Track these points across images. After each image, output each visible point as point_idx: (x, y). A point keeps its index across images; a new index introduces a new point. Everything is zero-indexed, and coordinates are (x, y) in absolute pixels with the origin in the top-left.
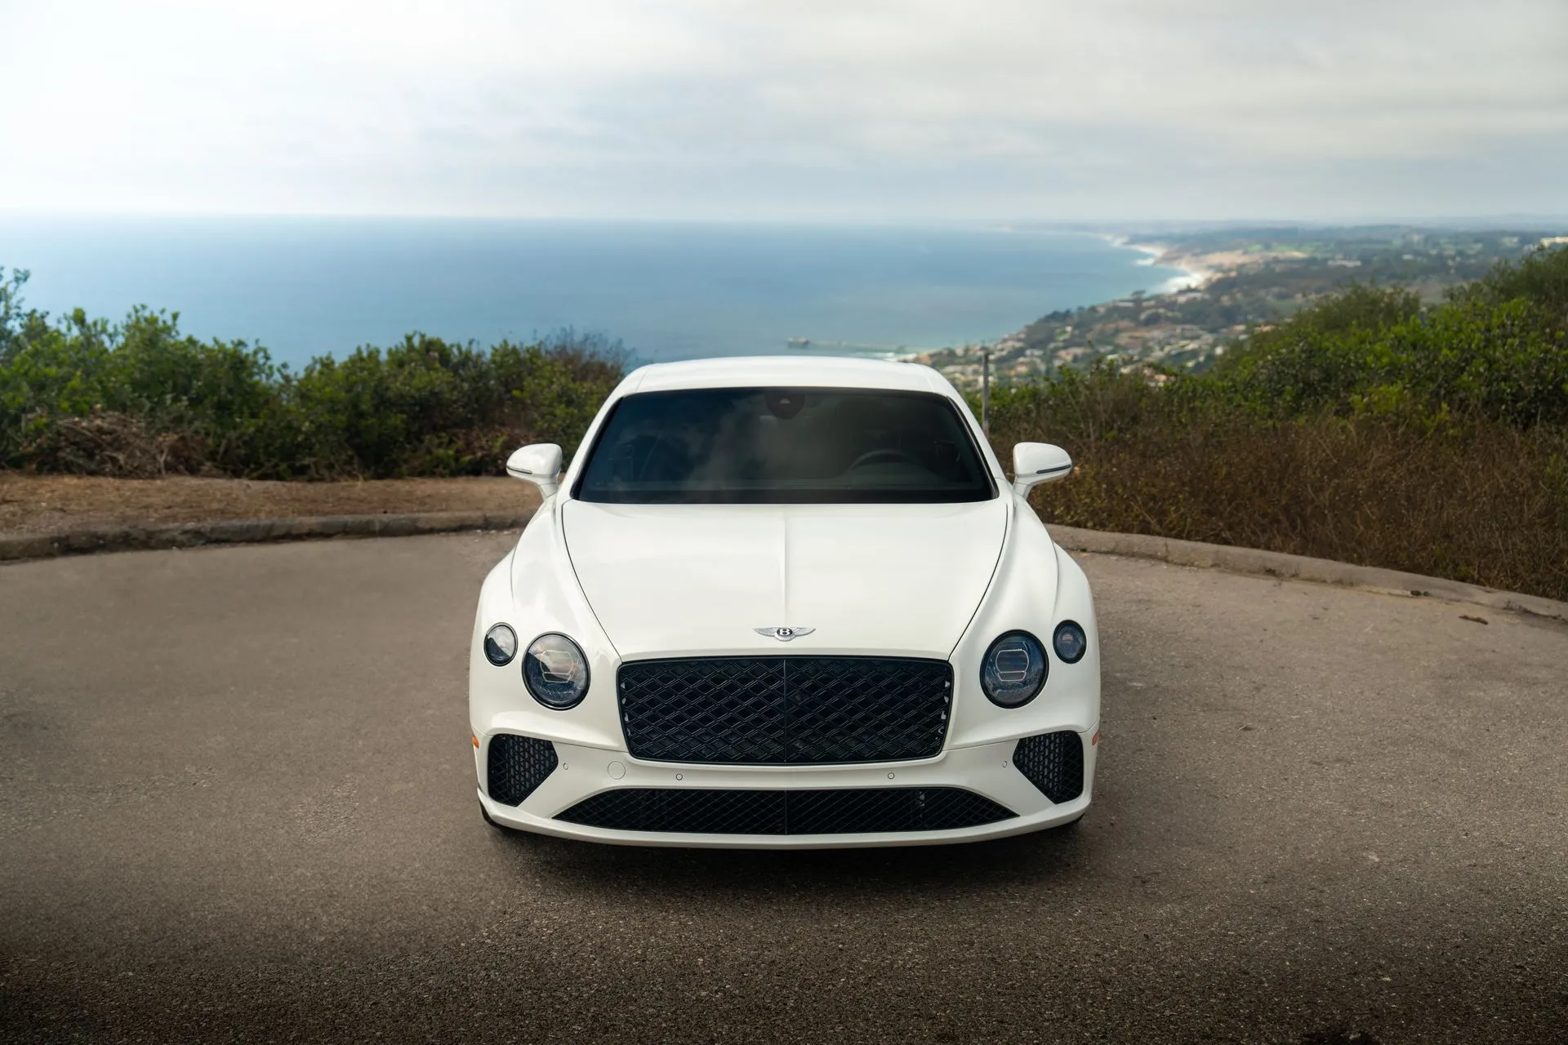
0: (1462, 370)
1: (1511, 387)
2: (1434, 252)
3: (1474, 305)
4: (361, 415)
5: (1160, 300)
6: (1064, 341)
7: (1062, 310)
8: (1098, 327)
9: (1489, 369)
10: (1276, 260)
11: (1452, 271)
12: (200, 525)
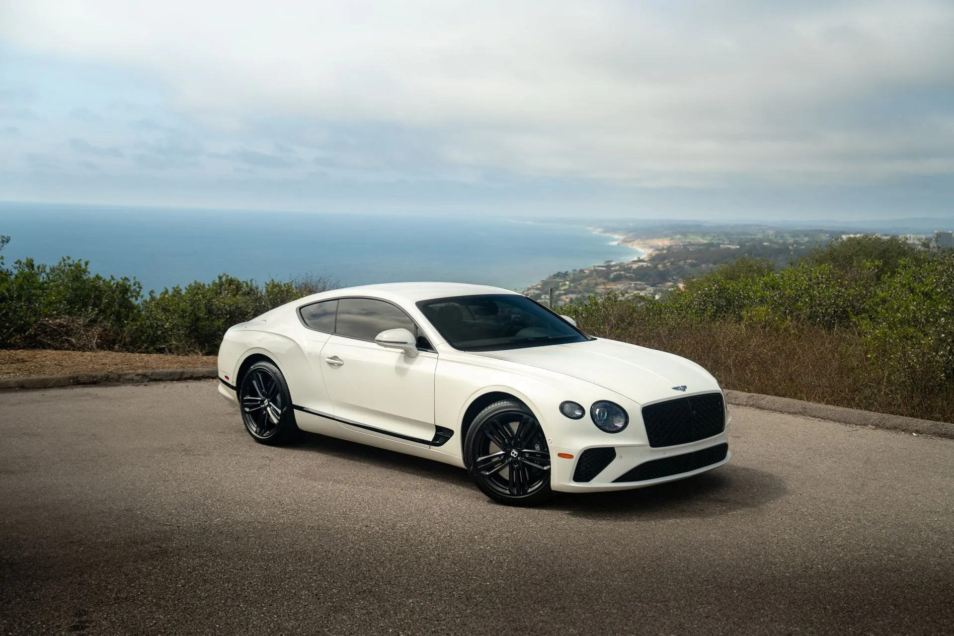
0: (797, 301)
1: (822, 309)
2: (781, 241)
3: (803, 267)
4: (198, 319)
5: (622, 267)
6: (564, 290)
7: (563, 271)
8: (585, 281)
9: (811, 300)
10: (690, 244)
11: (792, 253)
12: (145, 371)
